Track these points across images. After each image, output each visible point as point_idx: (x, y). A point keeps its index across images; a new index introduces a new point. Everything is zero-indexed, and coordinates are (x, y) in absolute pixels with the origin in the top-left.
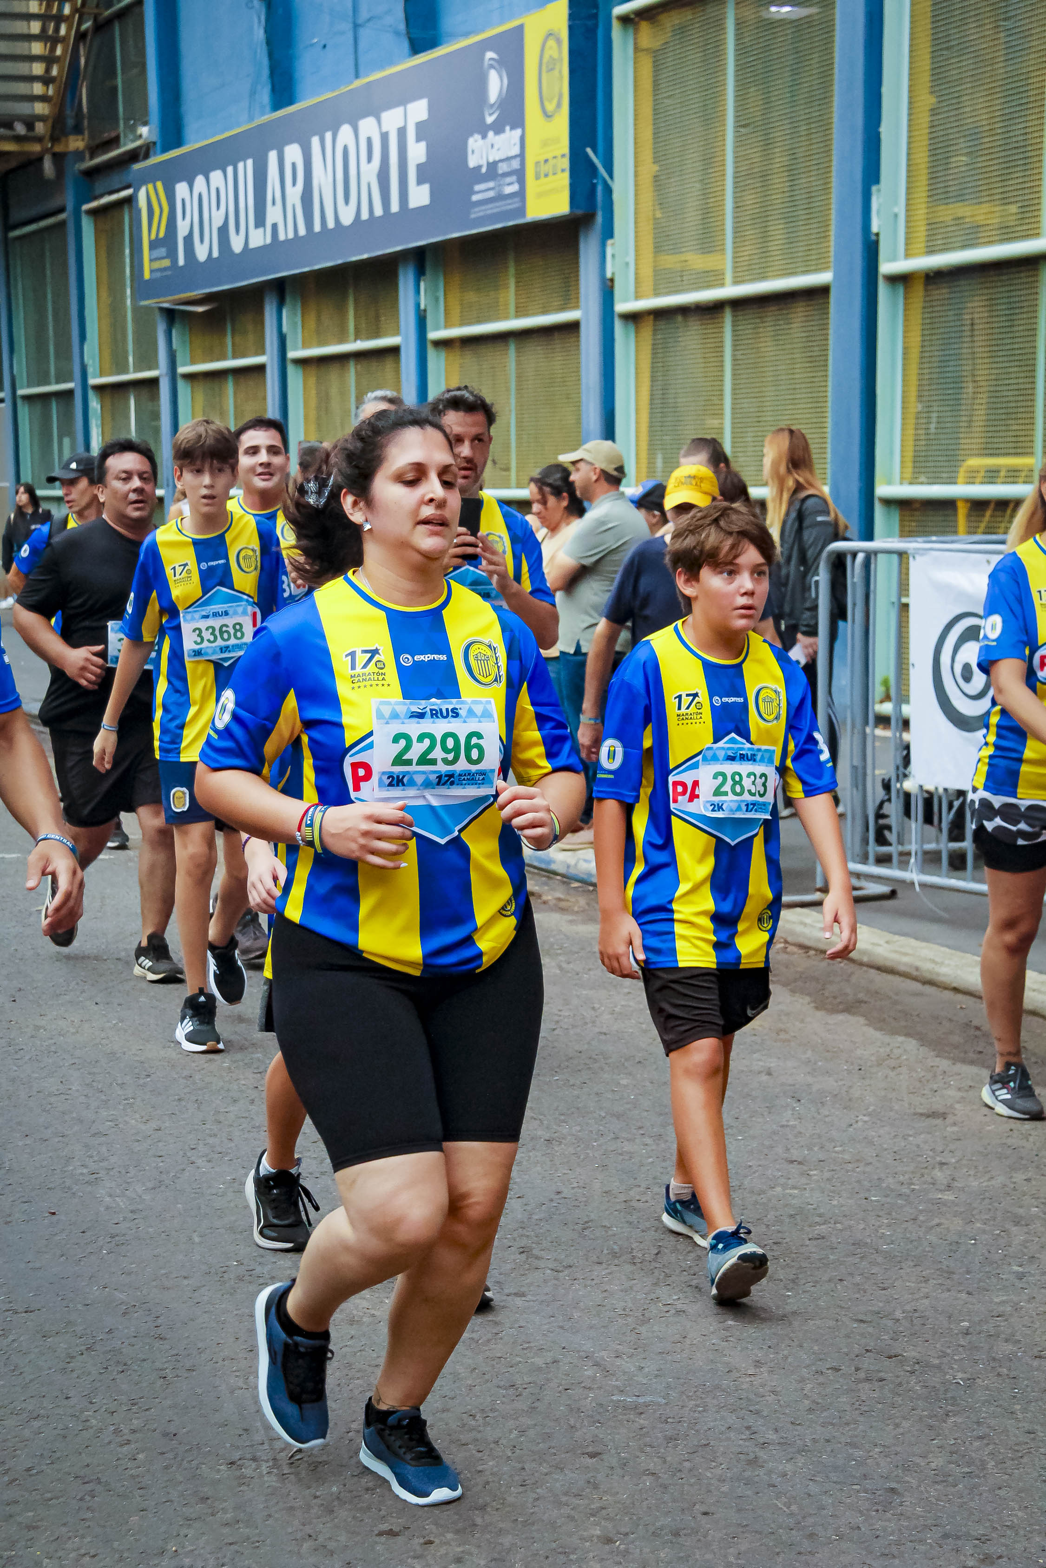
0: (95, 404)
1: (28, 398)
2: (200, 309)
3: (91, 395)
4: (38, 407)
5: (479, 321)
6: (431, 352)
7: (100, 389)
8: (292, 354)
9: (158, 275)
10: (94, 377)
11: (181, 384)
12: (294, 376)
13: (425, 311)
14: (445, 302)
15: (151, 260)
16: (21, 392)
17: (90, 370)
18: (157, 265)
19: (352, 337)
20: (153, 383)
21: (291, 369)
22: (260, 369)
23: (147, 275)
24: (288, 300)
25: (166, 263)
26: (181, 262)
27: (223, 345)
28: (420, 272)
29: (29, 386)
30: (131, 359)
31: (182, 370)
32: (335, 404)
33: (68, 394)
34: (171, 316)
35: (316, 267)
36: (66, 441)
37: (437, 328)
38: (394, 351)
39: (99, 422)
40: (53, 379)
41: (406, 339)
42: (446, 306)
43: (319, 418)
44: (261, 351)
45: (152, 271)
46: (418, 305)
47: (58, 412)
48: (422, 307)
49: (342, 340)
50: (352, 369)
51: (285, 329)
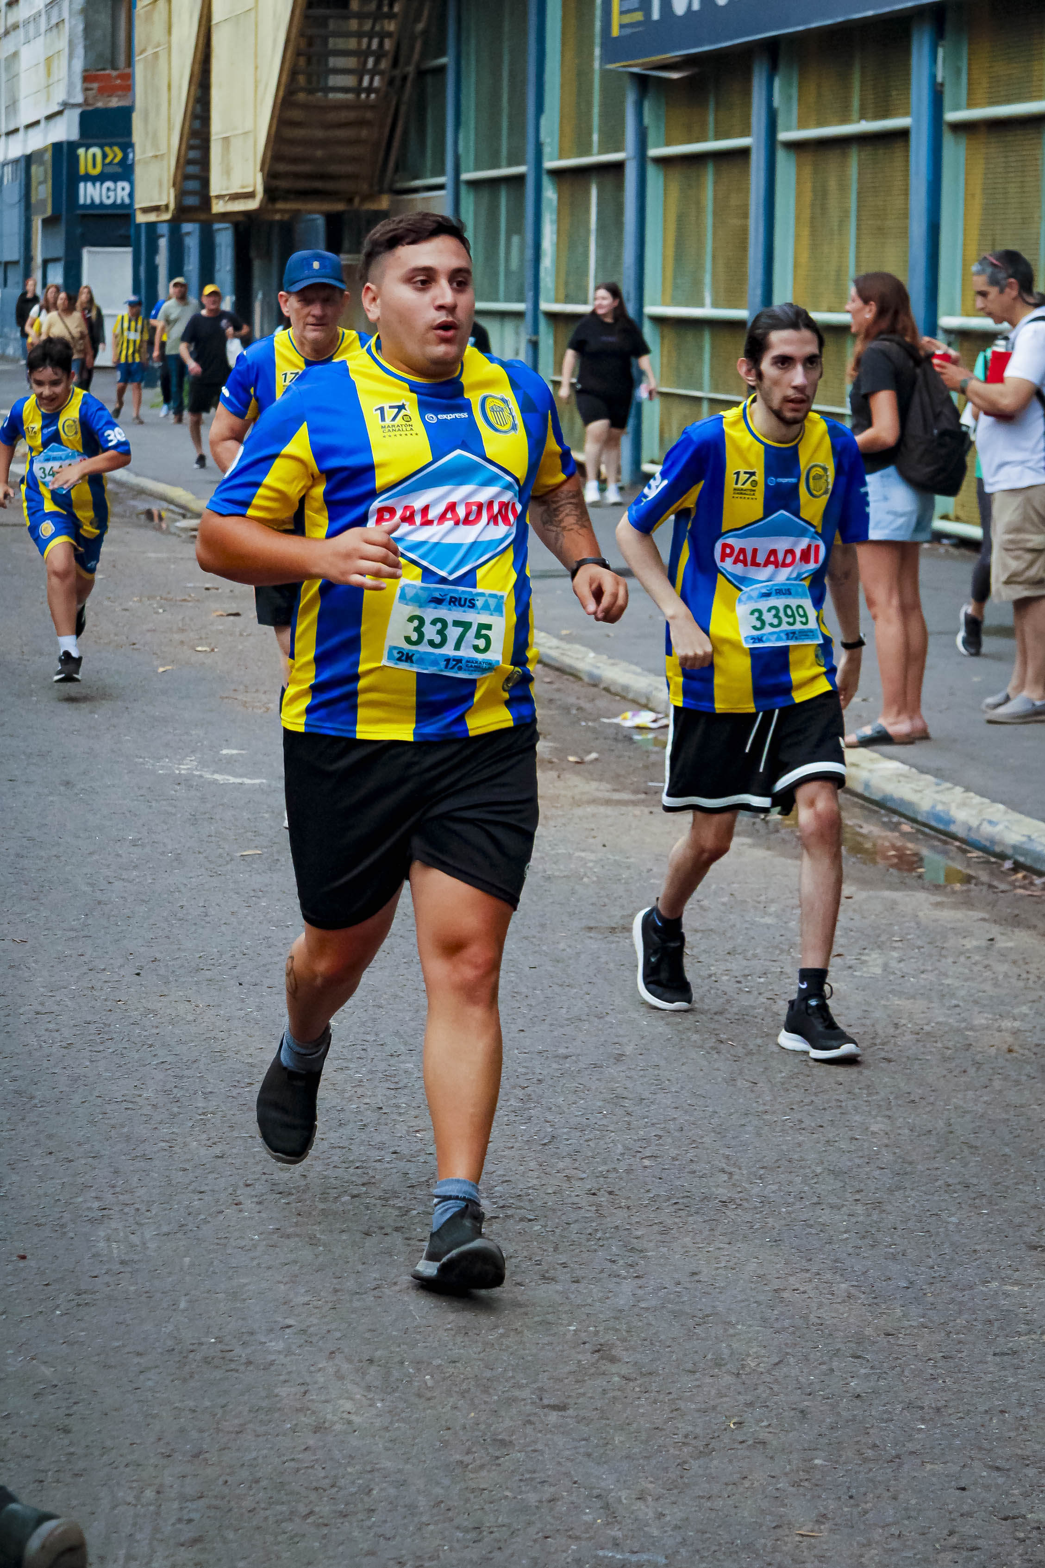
0: (550, 193)
1: (474, 184)
2: (675, 75)
3: (546, 182)
4: (485, 196)
5: (1008, 101)
6: (948, 140)
7: (557, 174)
8: (783, 136)
9: (629, 31)
10: (551, 160)
11: (652, 171)
12: (785, 163)
13: (942, 85)
14: (969, 74)
15: (622, 13)
16: (465, 176)
17: (547, 150)
18: (628, 19)
19: (855, 115)
20: (618, 167)
21: (781, 155)
22: (743, 153)
23: (615, 32)
24: (782, 67)
25: (638, 16)
26: (656, 15)
27: (704, 124)
28: (939, 35)
29: (477, 168)
30: (595, 137)
31: (653, 152)
32: (833, 202)
33: (519, 179)
34: (643, 83)
35: (814, 25)
36: (515, 240)
37: (957, 108)
38: (903, 134)
39: (554, 217)
40: (504, 162)
41: (917, 120)
42: (969, 79)
43: (813, 218)
44: (746, 132)
45: (622, 26)
46: (933, 76)
47: (508, 201)
48: (939, 79)
49: (845, 120)
50: (854, 159)
51: (777, 103)
